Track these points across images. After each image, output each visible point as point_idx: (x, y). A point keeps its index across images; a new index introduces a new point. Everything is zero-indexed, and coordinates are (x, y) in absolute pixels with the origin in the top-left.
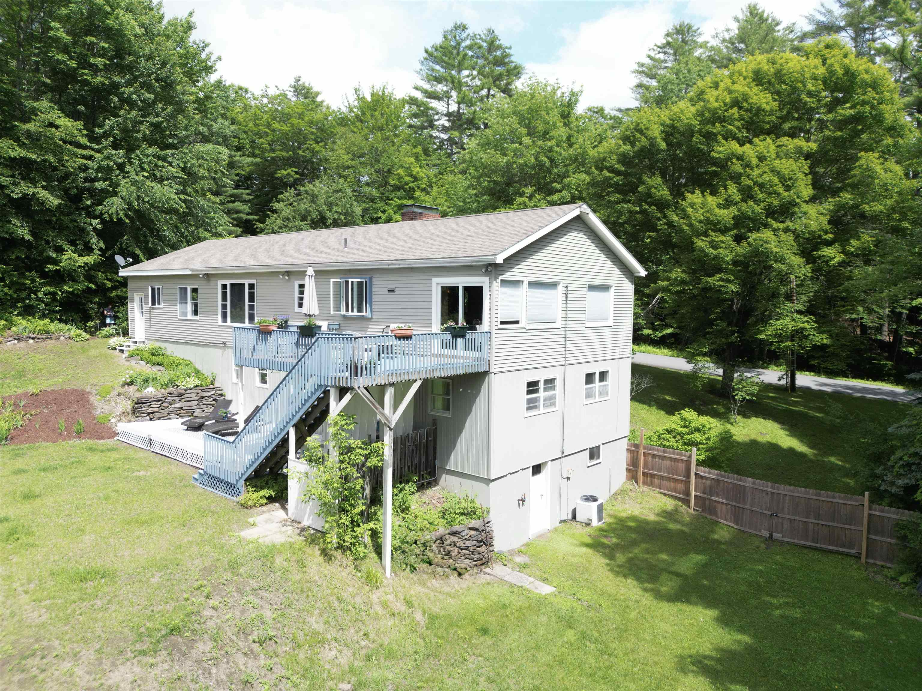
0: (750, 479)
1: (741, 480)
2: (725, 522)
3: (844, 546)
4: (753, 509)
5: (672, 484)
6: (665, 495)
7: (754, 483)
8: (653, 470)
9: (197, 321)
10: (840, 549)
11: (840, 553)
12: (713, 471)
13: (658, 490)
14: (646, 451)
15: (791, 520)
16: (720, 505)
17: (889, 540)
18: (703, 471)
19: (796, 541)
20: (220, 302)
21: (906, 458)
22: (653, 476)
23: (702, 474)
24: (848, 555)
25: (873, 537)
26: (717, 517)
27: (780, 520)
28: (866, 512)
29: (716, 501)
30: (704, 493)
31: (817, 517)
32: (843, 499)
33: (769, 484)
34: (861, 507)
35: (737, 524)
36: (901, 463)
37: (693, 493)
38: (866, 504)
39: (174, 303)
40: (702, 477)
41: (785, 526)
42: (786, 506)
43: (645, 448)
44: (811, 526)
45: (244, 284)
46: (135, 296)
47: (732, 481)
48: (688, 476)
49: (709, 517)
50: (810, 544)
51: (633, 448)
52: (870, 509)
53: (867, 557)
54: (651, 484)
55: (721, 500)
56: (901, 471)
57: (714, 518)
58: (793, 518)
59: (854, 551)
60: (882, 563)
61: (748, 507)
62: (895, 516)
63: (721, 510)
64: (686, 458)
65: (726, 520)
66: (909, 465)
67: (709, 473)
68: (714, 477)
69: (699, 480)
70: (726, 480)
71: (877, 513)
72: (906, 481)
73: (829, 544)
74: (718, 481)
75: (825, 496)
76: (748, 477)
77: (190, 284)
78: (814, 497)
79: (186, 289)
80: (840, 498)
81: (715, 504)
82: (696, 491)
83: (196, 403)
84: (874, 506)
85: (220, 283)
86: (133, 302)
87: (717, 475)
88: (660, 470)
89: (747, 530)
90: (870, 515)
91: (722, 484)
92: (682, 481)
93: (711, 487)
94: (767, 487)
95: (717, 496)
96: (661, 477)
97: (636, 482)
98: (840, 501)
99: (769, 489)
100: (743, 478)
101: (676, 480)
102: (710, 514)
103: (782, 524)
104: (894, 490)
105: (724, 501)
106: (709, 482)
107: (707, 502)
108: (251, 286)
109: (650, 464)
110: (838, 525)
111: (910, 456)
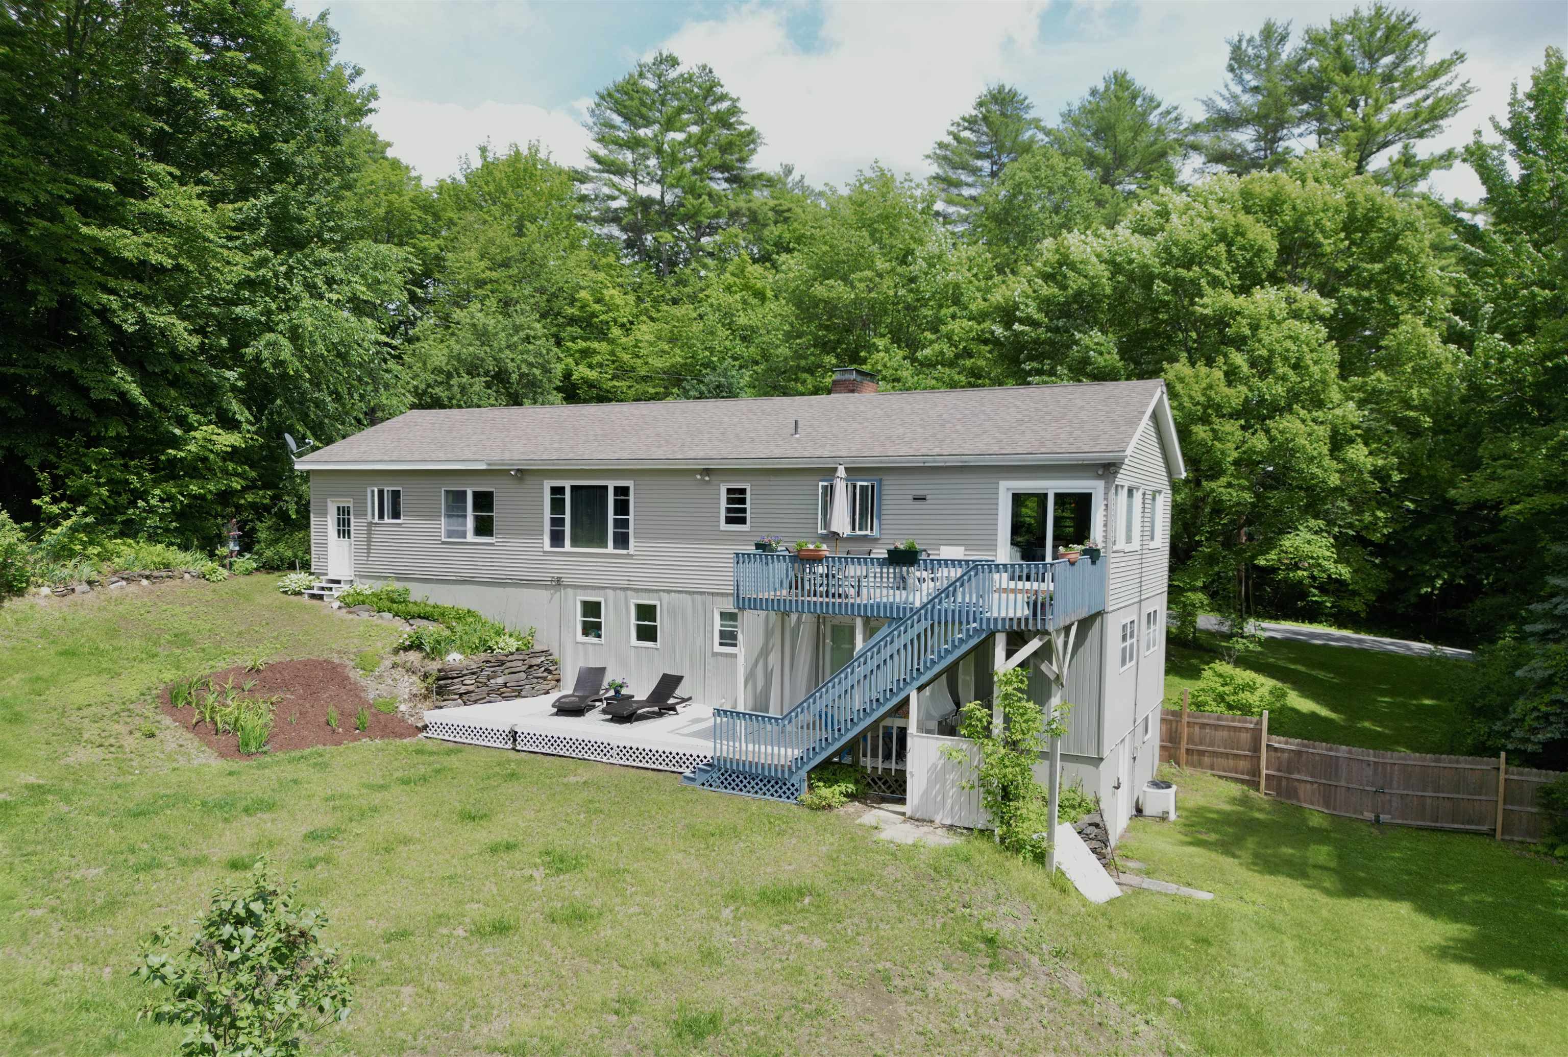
0: (1344, 747)
1: (1331, 750)
2: (1311, 807)
3: (1470, 822)
4: (1351, 786)
5: (1231, 762)
6: (1220, 777)
7: (1350, 752)
8: (1201, 744)
9: (492, 544)
10: (1468, 827)
11: (1467, 832)
12: (1292, 740)
13: (1210, 772)
14: (1192, 720)
15: (1402, 796)
16: (1303, 785)
17: (1529, 809)
18: (1278, 742)
19: (1409, 822)
20: (547, 515)
21: (1543, 708)
22: (1202, 753)
23: (1276, 745)
24: (1477, 833)
25: (1510, 807)
26: (1299, 800)
27: (1388, 797)
28: (1502, 776)
29: (1298, 780)
30: (1279, 770)
31: (1437, 789)
32: (1470, 763)
33: (1371, 751)
34: (1494, 772)
35: (1328, 808)
36: (1535, 714)
37: (1264, 772)
38: (1503, 766)
39: (433, 515)
40: (1276, 749)
41: (1394, 804)
42: (1395, 778)
43: (1189, 716)
44: (1429, 801)
45: (606, 487)
46: (330, 504)
47: (1320, 752)
48: (1256, 749)
49: (1289, 802)
50: (1428, 824)
51: (1170, 717)
52: (1506, 772)
53: (1503, 834)
54: (1200, 765)
55: (1305, 778)
56: (1535, 724)
57: (1294, 802)
58: (1405, 792)
59: (1485, 828)
60: (1521, 839)
61: (1343, 783)
62: (1537, 779)
63: (1305, 790)
64: (1252, 726)
65: (1312, 803)
66: (1546, 716)
67: (1286, 743)
68: (1293, 748)
69: (1273, 754)
70: (1311, 750)
71: (1515, 777)
72: (1549, 735)
73: (1453, 822)
74: (1299, 753)
75: (1446, 761)
76: (1341, 744)
77: (470, 485)
78: (1433, 764)
79: (465, 493)
80: (1466, 762)
81: (1296, 783)
82: (1267, 769)
83: (523, 675)
84: (1511, 769)
85: (548, 485)
86: (324, 513)
87: (1298, 745)
88: (1212, 744)
89: (1342, 814)
90: (1506, 780)
91: (1304, 756)
92: (1245, 756)
93: (1289, 762)
94: (1368, 755)
95: (1299, 772)
96: (1215, 754)
97: (1178, 763)
98: (1467, 766)
99: (1372, 759)
100: (1334, 746)
101: (1236, 756)
102: (1289, 798)
103: (1390, 801)
104: (1530, 748)
105: (1309, 779)
106: (1286, 755)
107: (1284, 783)
108: (622, 491)
109: (1197, 739)
110: (1465, 797)
111: (1547, 705)
